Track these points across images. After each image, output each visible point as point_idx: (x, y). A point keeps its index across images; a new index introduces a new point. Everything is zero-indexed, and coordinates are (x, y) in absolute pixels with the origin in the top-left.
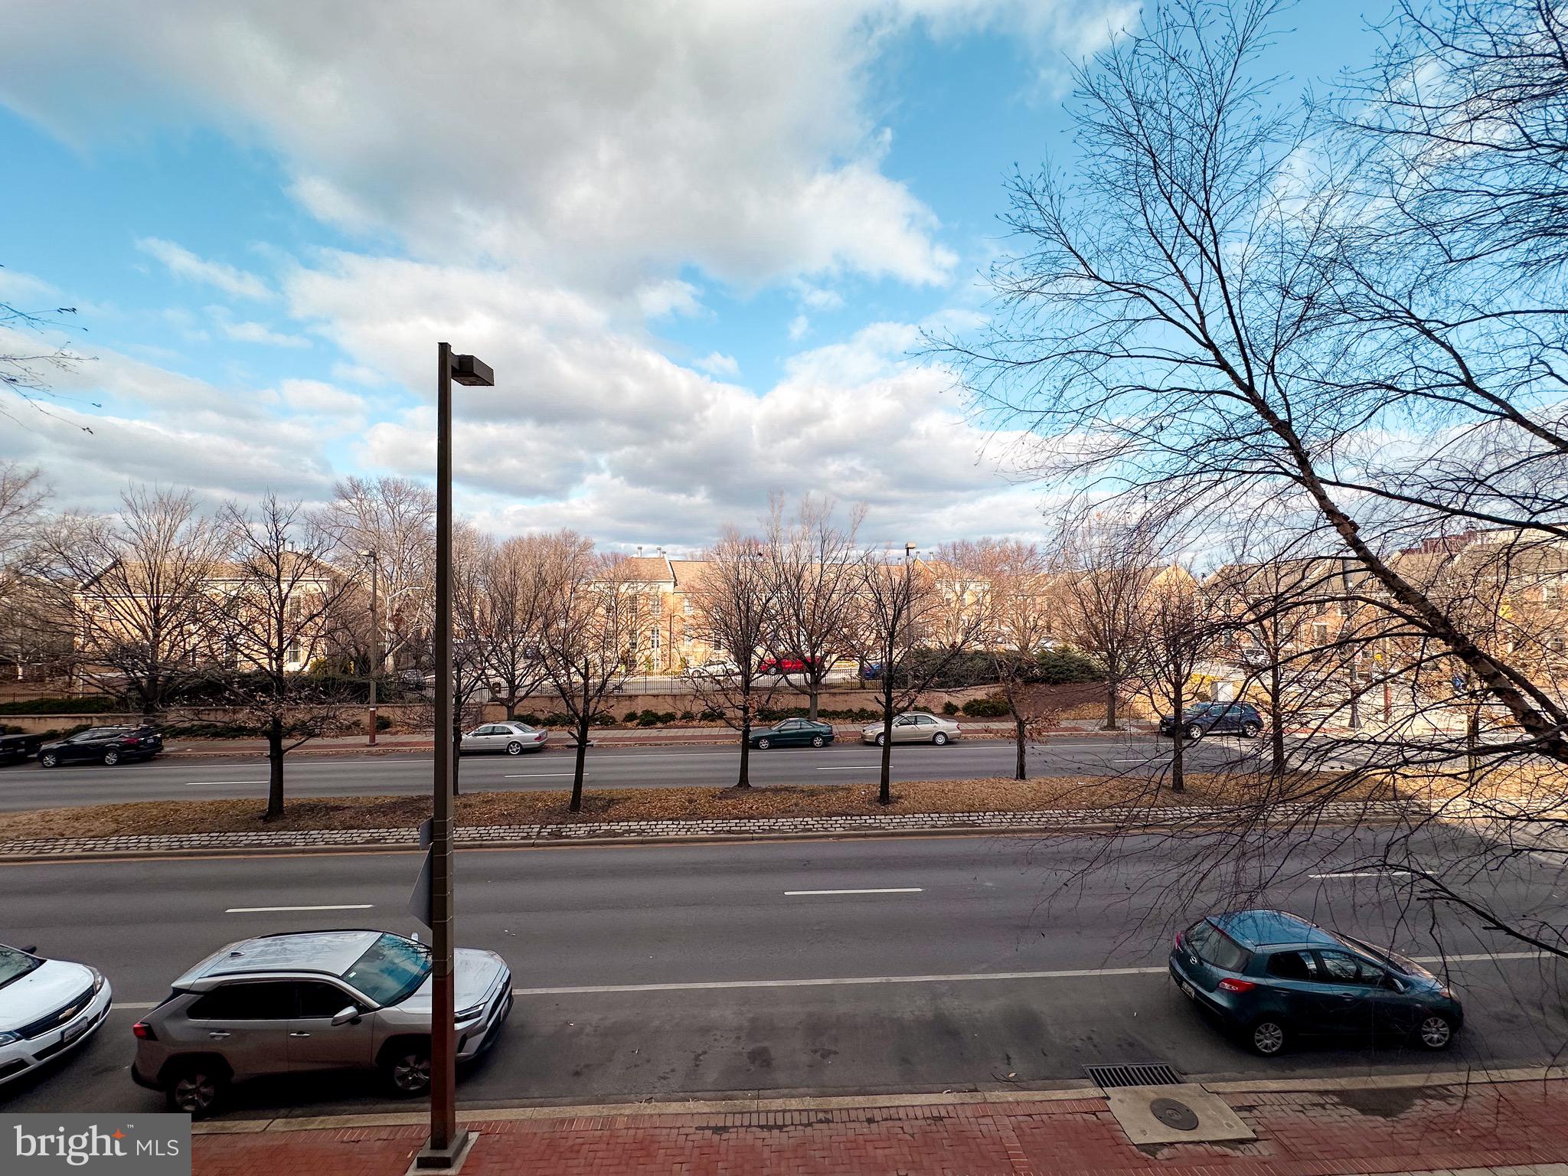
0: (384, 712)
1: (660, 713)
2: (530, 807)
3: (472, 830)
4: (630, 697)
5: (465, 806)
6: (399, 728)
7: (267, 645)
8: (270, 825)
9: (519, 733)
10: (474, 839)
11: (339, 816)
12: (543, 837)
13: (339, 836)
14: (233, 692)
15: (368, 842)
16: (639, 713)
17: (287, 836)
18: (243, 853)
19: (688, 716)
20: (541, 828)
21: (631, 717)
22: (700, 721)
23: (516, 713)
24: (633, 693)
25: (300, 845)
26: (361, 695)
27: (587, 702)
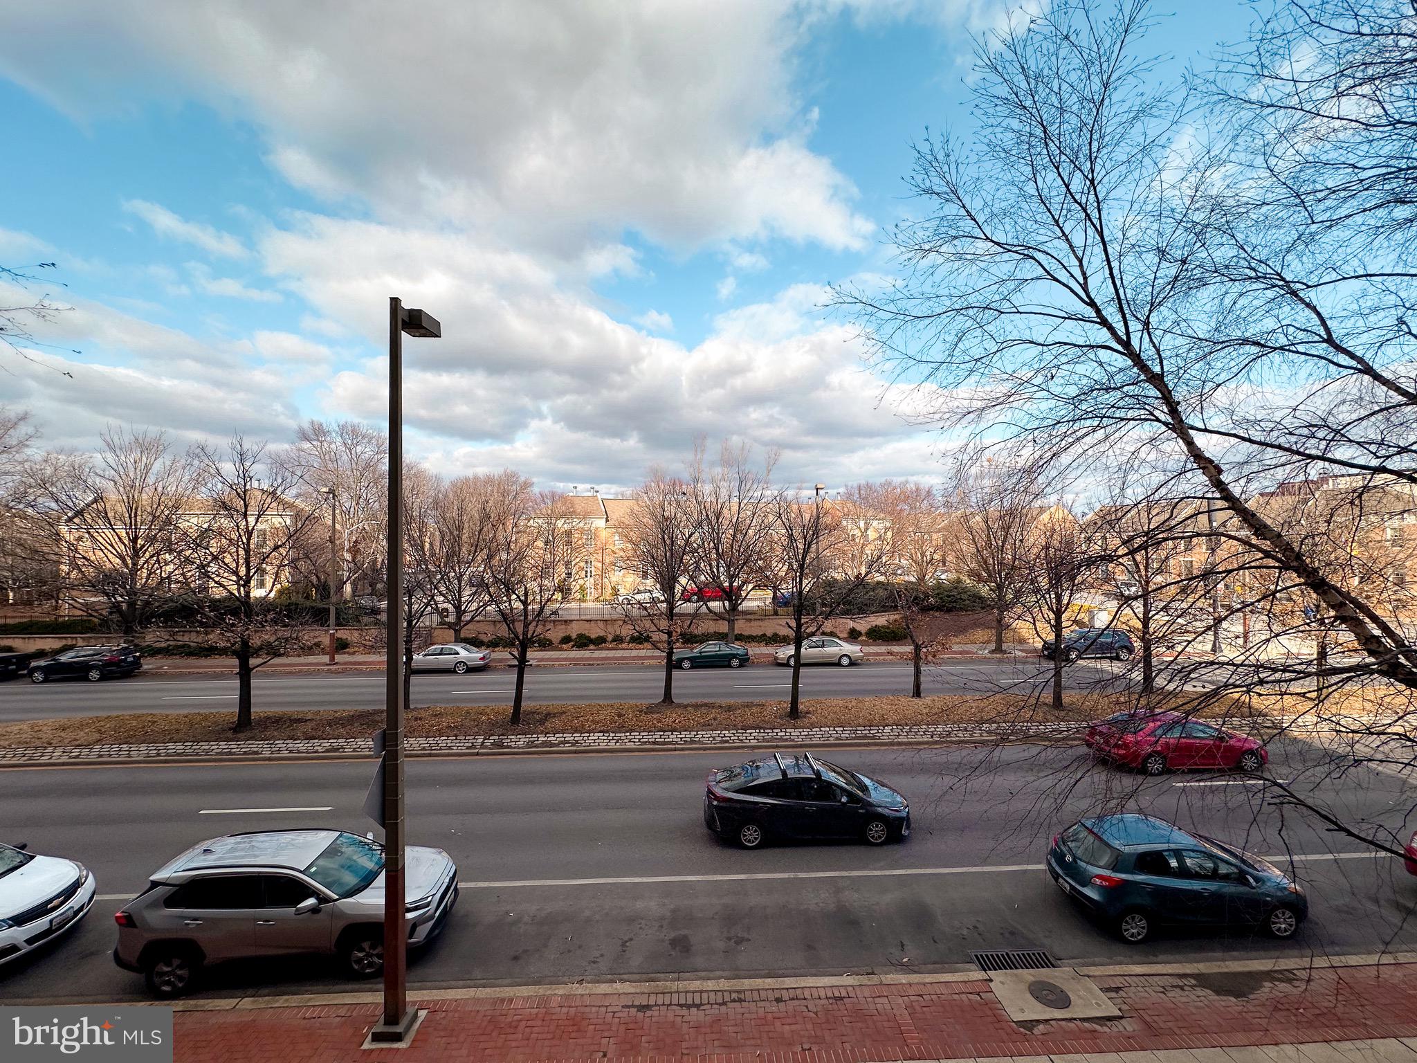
0: (342, 634)
1: (593, 636)
2: (474, 720)
3: (422, 740)
4: (566, 621)
5: (416, 719)
6: (356, 649)
7: (236, 573)
8: (239, 735)
9: (465, 654)
10: (424, 749)
11: (302, 728)
12: (486, 747)
13: (301, 745)
14: (203, 614)
15: (327, 751)
16: (574, 636)
17: (254, 745)
18: (215, 761)
19: (618, 639)
20: (485, 739)
21: (566, 640)
22: (629, 643)
23: (462, 635)
24: (568, 618)
25: (267, 753)
26: (321, 619)
27: (526, 626)
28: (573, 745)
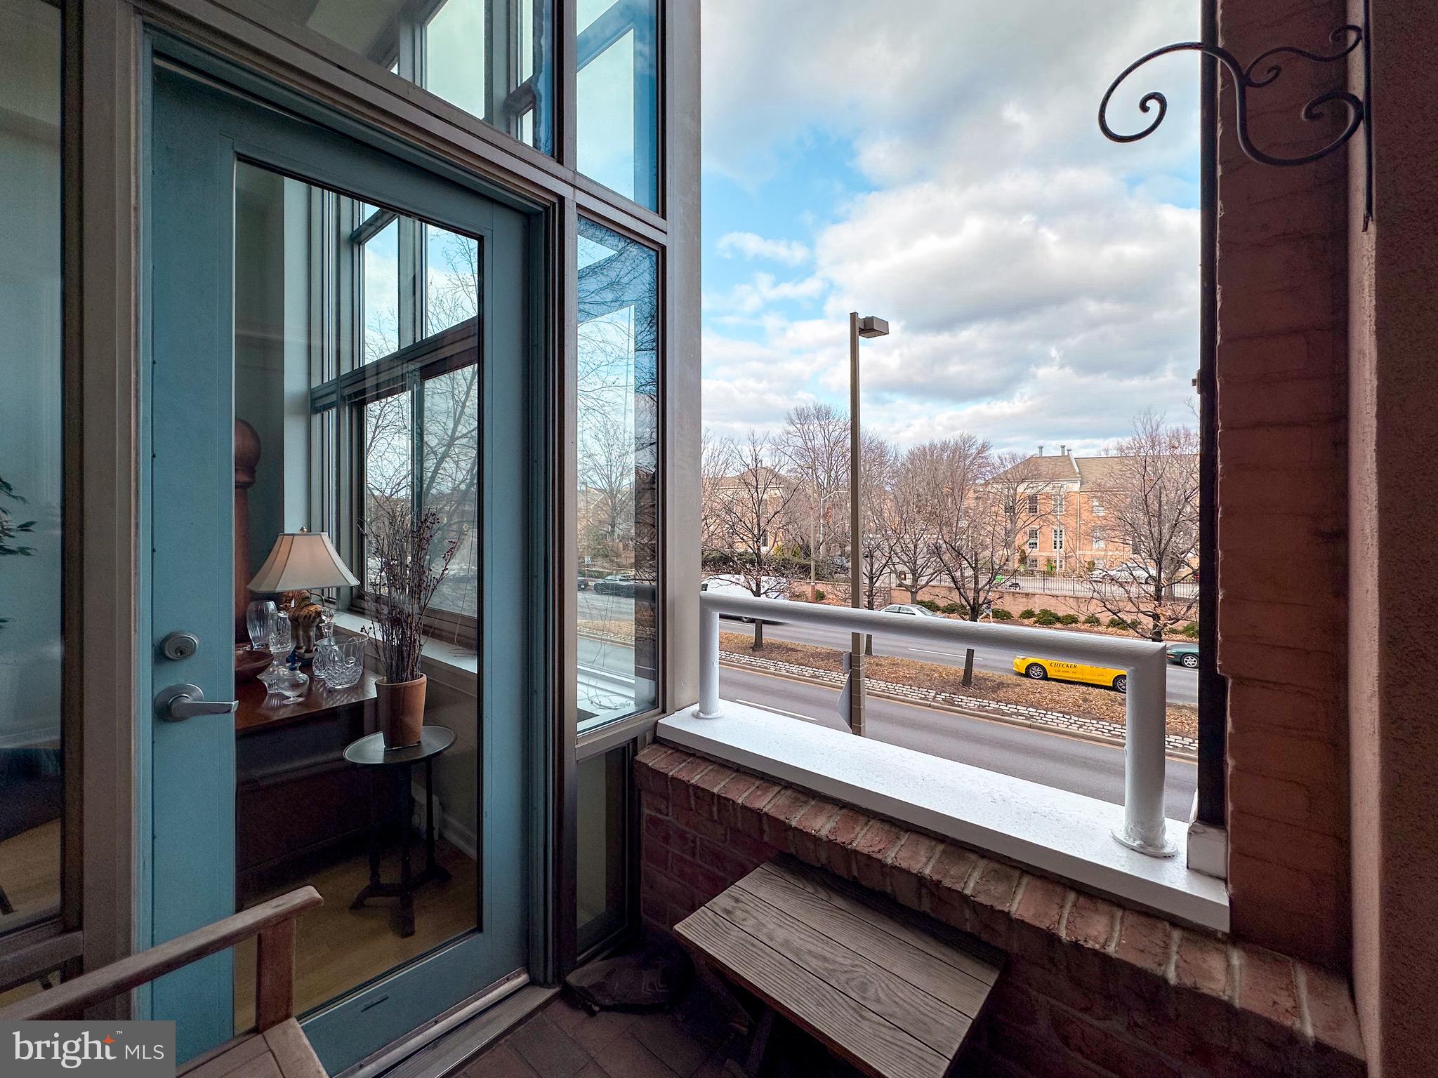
0: (820, 587)
1: (1060, 614)
2: (928, 675)
3: (882, 684)
4: (1027, 594)
5: (877, 665)
6: (830, 601)
7: (751, 531)
8: (756, 653)
9: (920, 616)
10: (883, 691)
11: (794, 656)
12: (938, 702)
13: (795, 668)
14: (733, 561)
15: (811, 677)
16: (1037, 612)
17: (765, 662)
18: (742, 668)
19: (1093, 621)
20: (937, 694)
21: (1028, 614)
22: (1108, 626)
23: (919, 598)
24: (1031, 591)
25: (772, 670)
26: (806, 571)
27: (977, 591)
28: (1027, 719)
